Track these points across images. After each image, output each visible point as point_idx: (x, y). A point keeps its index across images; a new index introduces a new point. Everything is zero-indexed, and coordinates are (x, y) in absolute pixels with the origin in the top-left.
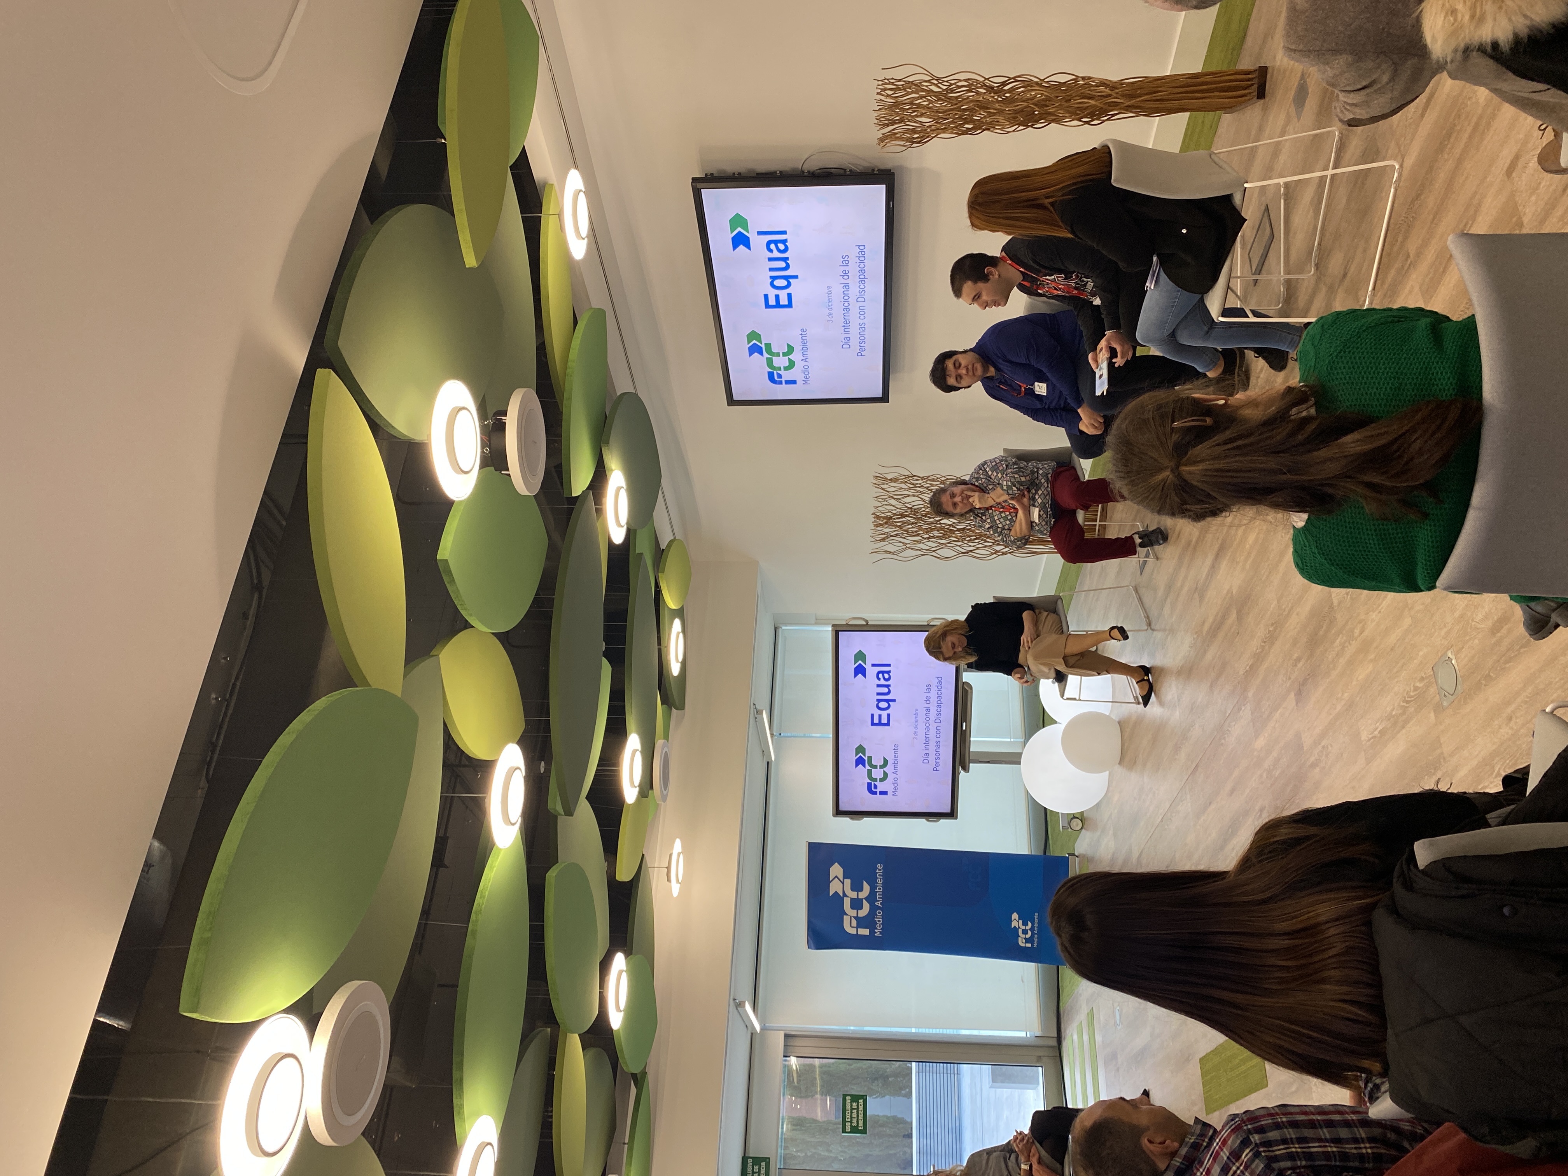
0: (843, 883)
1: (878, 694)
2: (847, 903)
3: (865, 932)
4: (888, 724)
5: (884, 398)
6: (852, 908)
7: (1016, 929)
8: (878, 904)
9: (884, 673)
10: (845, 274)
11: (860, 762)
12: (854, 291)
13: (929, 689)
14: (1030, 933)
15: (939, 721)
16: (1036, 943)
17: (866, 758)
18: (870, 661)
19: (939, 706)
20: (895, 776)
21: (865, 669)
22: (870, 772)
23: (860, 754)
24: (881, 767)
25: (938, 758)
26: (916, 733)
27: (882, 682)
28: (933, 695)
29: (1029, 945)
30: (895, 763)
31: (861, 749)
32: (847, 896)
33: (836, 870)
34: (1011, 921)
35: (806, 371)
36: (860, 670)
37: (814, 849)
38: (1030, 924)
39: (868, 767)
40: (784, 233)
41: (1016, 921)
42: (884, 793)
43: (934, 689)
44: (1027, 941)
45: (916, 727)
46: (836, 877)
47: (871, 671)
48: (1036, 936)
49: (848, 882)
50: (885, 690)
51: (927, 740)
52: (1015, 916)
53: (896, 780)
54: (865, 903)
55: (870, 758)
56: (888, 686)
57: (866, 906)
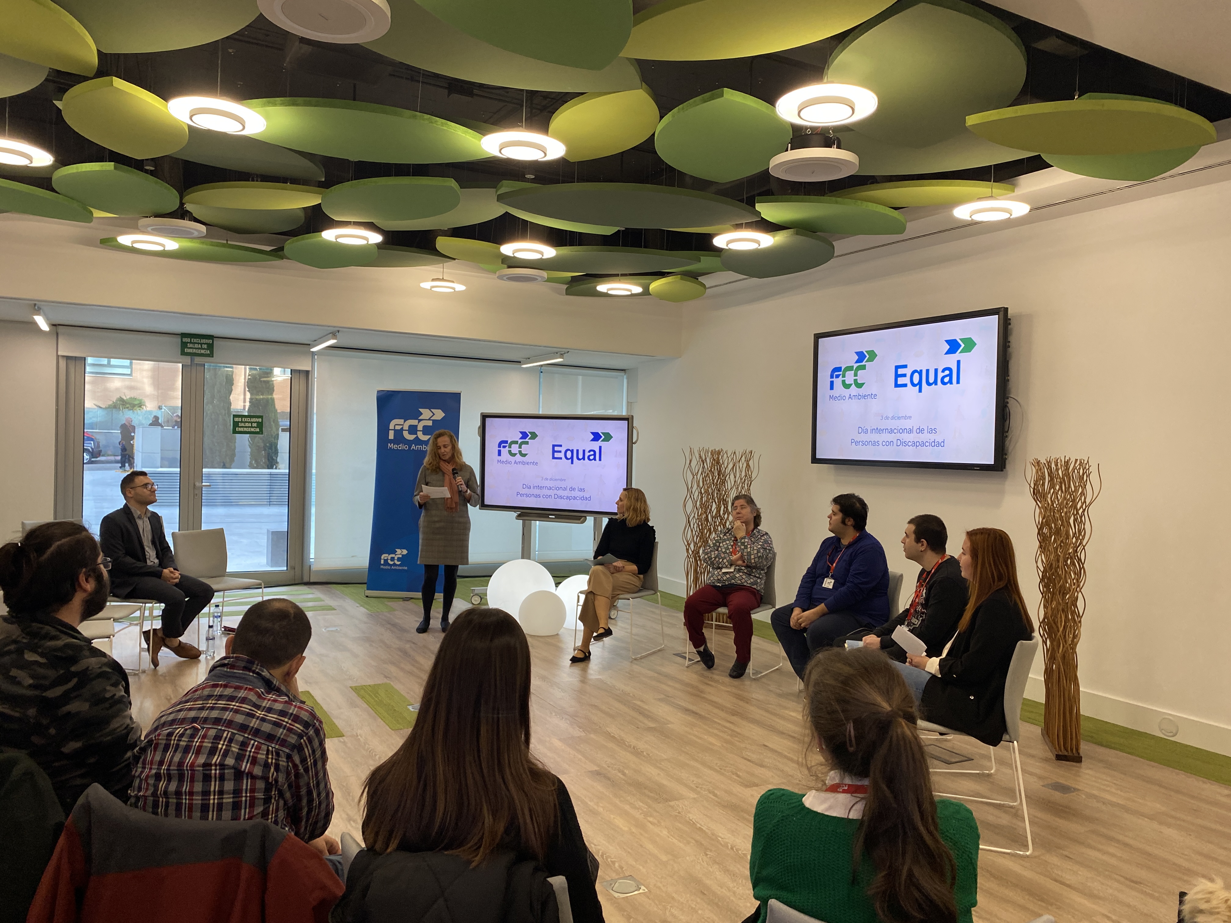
0: (429, 419)
1: (578, 451)
2: (414, 422)
3: (391, 436)
4: (554, 458)
5: (815, 460)
6: (410, 426)
7: (394, 552)
8: (413, 447)
9: (595, 456)
10: (921, 431)
11: (524, 435)
12: (906, 437)
13: (582, 490)
14: (391, 563)
15: (556, 497)
16: (384, 567)
17: (527, 440)
18: (604, 445)
19: (568, 498)
20: (513, 462)
21: (598, 440)
22: (516, 442)
23: (530, 436)
24: (520, 452)
25: (527, 496)
26: (547, 479)
27: (587, 454)
28: (577, 493)
29: (382, 562)
30: (523, 463)
31: (534, 436)
32: (419, 422)
33: (439, 414)
34: (401, 549)
35: (841, 398)
36: (596, 437)
37: (456, 397)
38: (399, 563)
39: (520, 441)
40: (958, 382)
41: (401, 552)
42: (499, 454)
43: (581, 494)
44: (386, 561)
45: (551, 479)
46: (434, 414)
47: (595, 446)
48: (389, 568)
49: (430, 423)
50: (581, 456)
51: (541, 488)
52: (405, 552)
53: (510, 463)
54: (414, 436)
55: (527, 443)
56: (584, 458)
57: (411, 437)
